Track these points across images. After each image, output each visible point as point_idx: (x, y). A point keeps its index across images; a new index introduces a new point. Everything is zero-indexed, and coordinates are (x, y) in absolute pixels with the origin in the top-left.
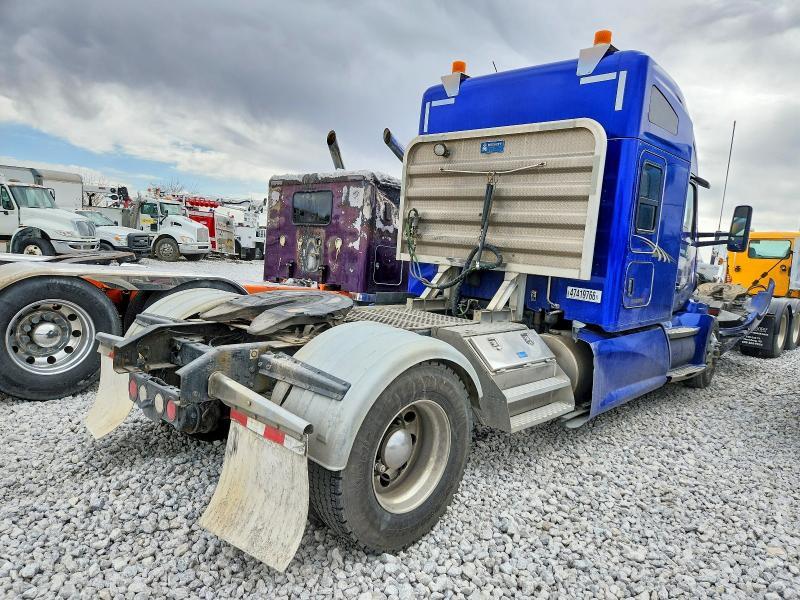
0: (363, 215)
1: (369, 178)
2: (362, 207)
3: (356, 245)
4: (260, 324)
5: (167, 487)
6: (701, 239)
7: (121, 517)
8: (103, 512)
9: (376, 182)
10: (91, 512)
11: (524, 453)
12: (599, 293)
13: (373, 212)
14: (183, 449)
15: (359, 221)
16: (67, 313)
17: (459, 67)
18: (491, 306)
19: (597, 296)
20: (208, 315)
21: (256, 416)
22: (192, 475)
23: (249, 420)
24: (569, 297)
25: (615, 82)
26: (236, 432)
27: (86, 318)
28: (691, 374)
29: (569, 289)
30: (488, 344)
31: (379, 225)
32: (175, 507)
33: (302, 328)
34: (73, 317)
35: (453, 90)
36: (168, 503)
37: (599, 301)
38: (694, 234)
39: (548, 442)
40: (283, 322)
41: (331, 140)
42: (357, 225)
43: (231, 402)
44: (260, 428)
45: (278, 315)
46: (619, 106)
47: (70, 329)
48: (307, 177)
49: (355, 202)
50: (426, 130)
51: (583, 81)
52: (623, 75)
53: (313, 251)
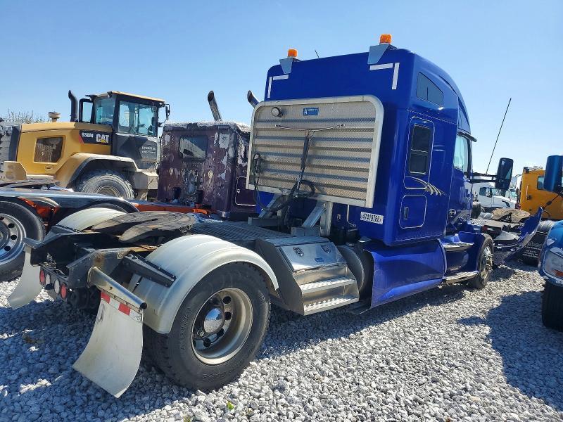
0: (228, 155)
1: (233, 128)
2: (228, 148)
3: (223, 176)
4: (128, 235)
5: (63, 343)
6: (476, 178)
7: (29, 361)
8: (17, 358)
9: (239, 131)
10: (9, 357)
11: (323, 331)
12: (381, 217)
13: (236, 153)
14: (80, 320)
15: (225, 158)
16: (8, 223)
17: (292, 53)
18: (305, 224)
19: (380, 219)
20: (96, 228)
21: (115, 296)
22: (82, 337)
23: (111, 299)
24: (362, 219)
25: (392, 70)
26: (104, 307)
27: (20, 226)
28: (463, 278)
29: (362, 213)
30: (293, 252)
31: (240, 161)
32: (66, 356)
33: (157, 238)
34: (12, 225)
35: (288, 69)
36: (62, 354)
37: (381, 223)
38: (469, 173)
39: (344, 324)
40: (143, 234)
41: (211, 97)
42: (224, 161)
43: (102, 287)
44: (117, 305)
45: (141, 229)
46: (394, 87)
47: (10, 234)
48: (190, 125)
49: (223, 145)
50: (269, 97)
51: (372, 68)
52: (397, 65)
53: (192, 180)
